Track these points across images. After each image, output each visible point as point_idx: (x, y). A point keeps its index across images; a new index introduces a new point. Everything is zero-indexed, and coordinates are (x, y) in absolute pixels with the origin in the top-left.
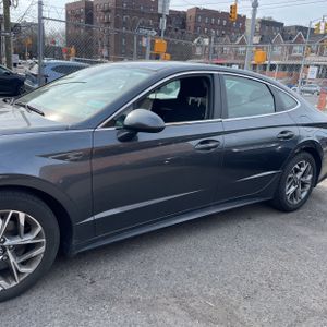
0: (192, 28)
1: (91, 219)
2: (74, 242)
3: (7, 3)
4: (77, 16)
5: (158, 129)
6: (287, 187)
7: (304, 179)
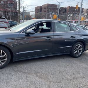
1: (18, 53)
2: (14, 58)
3: (19, 7)
4: (38, 10)
5: (33, 34)
6: (74, 51)
7: (80, 49)
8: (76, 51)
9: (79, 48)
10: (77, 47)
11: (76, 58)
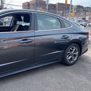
6: (67, 57)
7: (75, 54)
8: (70, 57)
9: (74, 52)
10: (71, 51)
11: (70, 67)
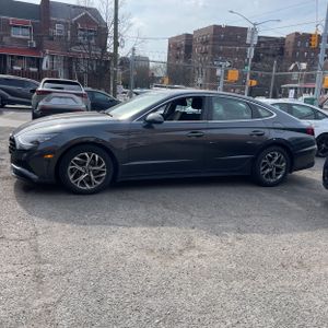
0: (290, 54)
3: (116, 45)
4: (178, 49)
5: (160, 123)
6: (262, 168)
8: (268, 170)
9: (277, 163)
10: (271, 159)
